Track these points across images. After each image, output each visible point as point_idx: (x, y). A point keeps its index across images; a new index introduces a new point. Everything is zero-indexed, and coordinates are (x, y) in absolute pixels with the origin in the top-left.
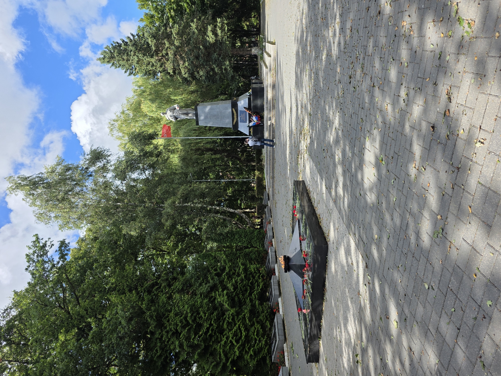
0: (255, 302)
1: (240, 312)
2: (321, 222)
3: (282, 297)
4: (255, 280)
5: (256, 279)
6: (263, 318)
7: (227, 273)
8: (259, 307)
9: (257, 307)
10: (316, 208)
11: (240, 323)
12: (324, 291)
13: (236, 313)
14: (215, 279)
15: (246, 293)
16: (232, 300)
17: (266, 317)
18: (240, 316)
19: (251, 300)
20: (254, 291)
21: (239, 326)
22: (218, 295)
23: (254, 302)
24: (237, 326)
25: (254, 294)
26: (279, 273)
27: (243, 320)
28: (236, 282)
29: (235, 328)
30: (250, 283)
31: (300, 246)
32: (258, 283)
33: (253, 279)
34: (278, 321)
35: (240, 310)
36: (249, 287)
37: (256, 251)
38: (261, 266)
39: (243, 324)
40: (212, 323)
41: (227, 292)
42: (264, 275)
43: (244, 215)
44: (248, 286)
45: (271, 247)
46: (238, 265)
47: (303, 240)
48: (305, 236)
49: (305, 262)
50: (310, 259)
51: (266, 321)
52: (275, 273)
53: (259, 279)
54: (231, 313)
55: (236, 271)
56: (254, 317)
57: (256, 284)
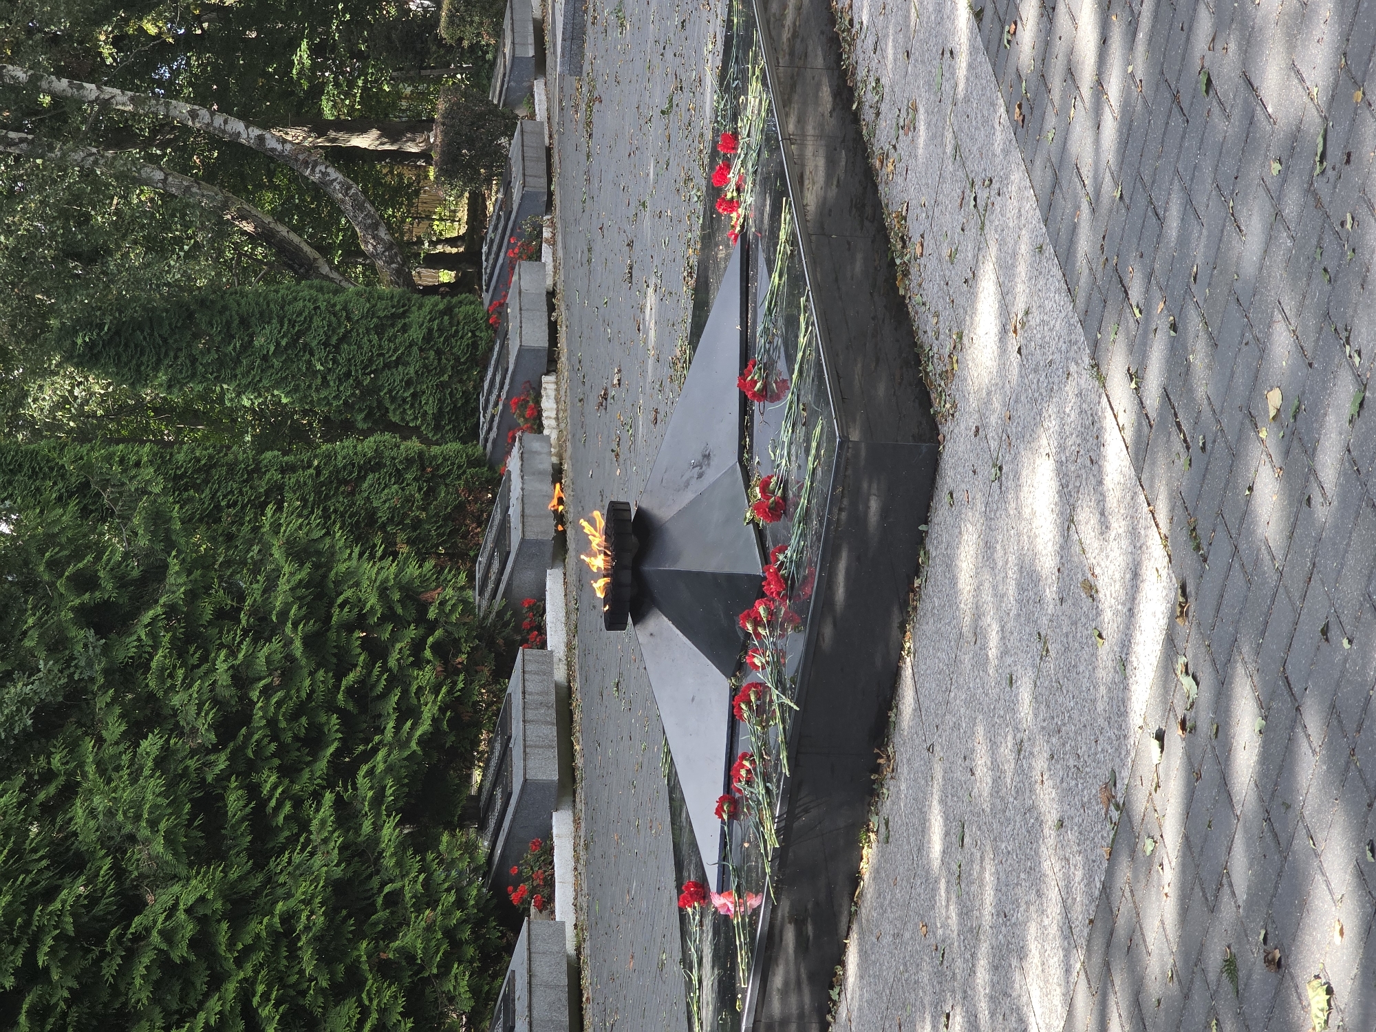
0: (377, 828)
1: (257, 893)
2: (906, 274)
3: (580, 805)
4: (385, 668)
5: (392, 663)
6: (427, 941)
7: (171, 610)
8: (399, 864)
9: (389, 862)
10: (885, 157)
11: (256, 972)
12: (877, 769)
13: (226, 899)
14: (79, 648)
15: (315, 757)
16: (199, 806)
17: (449, 934)
18: (258, 927)
19: (345, 813)
20: (375, 750)
21: (245, 994)
22: (91, 769)
23: (367, 827)
24: (231, 988)
25: (371, 773)
26: (573, 630)
27: (275, 948)
28: (241, 679)
29: (214, 1004)
30: (350, 691)
31: (742, 437)
32: (405, 692)
33: (369, 666)
34: (537, 968)
35: (257, 881)
36: (334, 719)
37: (409, 461)
38: (439, 569)
39: (279, 979)
40: (41, 960)
41: (166, 748)
42: (456, 642)
43: (333, 174)
44: (332, 708)
45: (529, 437)
46: (265, 551)
47: (765, 394)
48: (781, 365)
49: (766, 558)
50: (803, 535)
51: (445, 967)
52: (541, 629)
53: (419, 663)
54: (188, 899)
55: (241, 597)
56: (359, 935)
57: (394, 698)
